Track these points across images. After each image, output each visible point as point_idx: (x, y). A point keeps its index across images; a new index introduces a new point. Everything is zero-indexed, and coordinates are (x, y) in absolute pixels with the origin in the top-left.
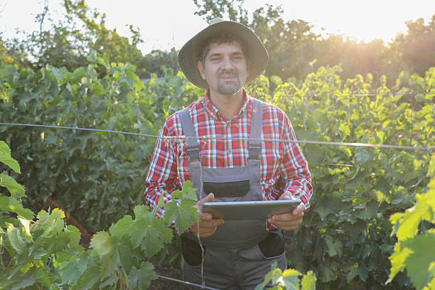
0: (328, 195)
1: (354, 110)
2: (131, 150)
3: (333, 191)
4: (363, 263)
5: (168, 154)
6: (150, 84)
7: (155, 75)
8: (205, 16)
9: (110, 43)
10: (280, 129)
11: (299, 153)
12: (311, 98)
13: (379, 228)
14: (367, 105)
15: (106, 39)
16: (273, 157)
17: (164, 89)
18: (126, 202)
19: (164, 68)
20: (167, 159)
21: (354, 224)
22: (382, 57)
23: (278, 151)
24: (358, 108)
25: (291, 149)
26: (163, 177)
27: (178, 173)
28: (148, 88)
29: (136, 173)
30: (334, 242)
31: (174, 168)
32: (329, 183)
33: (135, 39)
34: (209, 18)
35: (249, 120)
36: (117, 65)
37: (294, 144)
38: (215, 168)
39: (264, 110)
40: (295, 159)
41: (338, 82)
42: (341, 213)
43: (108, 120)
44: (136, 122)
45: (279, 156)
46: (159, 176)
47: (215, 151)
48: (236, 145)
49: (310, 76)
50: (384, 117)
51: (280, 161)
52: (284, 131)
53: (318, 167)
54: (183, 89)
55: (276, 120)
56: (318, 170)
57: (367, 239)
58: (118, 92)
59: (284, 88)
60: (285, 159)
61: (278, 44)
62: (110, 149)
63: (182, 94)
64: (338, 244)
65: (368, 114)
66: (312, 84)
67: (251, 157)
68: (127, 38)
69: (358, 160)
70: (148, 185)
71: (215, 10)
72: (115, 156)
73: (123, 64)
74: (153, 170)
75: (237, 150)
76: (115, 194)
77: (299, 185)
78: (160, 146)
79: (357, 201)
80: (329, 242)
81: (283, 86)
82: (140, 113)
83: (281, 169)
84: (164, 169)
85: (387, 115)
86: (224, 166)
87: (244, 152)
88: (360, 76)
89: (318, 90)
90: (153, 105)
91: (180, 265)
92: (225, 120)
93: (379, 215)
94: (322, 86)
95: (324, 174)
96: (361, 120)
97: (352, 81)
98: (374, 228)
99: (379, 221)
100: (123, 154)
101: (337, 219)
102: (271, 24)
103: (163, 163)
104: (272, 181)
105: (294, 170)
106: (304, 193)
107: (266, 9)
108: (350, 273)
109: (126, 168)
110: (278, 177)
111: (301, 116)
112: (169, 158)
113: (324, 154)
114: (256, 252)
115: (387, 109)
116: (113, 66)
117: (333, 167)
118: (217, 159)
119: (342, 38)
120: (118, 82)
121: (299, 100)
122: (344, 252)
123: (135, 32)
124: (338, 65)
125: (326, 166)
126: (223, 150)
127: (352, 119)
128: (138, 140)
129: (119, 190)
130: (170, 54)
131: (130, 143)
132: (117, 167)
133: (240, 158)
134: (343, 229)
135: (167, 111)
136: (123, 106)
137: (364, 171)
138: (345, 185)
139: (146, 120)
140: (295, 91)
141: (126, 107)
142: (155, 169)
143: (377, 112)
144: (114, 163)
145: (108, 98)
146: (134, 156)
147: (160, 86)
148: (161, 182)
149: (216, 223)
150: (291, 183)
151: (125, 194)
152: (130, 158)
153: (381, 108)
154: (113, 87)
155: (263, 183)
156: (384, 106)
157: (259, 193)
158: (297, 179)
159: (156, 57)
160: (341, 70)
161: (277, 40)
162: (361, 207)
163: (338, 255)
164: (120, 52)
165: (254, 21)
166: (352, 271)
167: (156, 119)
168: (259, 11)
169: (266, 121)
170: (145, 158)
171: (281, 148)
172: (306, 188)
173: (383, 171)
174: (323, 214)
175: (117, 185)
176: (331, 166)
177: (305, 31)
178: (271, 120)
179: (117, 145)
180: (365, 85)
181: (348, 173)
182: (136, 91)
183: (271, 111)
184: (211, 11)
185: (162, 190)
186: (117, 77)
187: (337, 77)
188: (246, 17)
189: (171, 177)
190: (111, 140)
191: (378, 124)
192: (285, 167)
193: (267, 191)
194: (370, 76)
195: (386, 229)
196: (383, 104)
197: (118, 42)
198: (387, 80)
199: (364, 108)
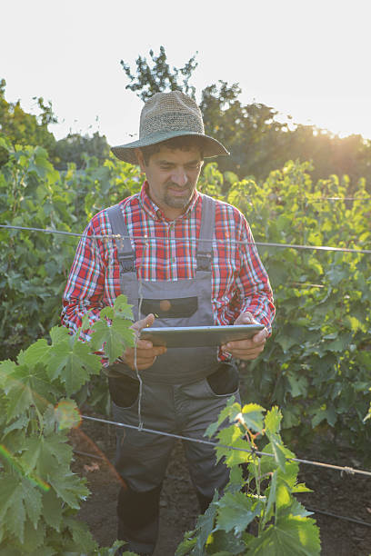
0: (292, 322)
1: (326, 219)
2: (40, 262)
3: (298, 317)
4: (332, 405)
5: (93, 263)
6: (67, 176)
7: (73, 165)
8: (139, 92)
9: (11, 121)
10: (237, 233)
11: (259, 265)
12: (273, 203)
13: (352, 362)
14: (341, 214)
15: (6, 115)
16: (228, 269)
17: (84, 185)
18: (34, 329)
19: (85, 156)
20: (92, 269)
21: (322, 358)
22: (361, 157)
23: (233, 262)
24: (330, 218)
25: (250, 260)
26: (87, 292)
27: (106, 287)
28: (63, 182)
29: (48, 291)
30: (298, 380)
31: (101, 281)
32: (294, 307)
33: (45, 118)
34: (145, 95)
35: (198, 221)
36: (24, 149)
37: (253, 254)
38: (155, 280)
39: (216, 210)
40: (254, 272)
41: (308, 182)
42: (308, 345)
43: (11, 222)
44: (49, 224)
45: (235, 267)
46: (81, 291)
47: (154, 260)
48: (181, 252)
49: (273, 173)
50: (362, 229)
51: (236, 274)
52: (242, 237)
53: (281, 287)
54: (112, 183)
55: (232, 222)
56: (281, 291)
57: (337, 376)
58: (25, 185)
59: (243, 186)
60: (242, 272)
61: (233, 134)
62: (14, 260)
63: (111, 190)
64: (303, 382)
65: (342, 225)
66: (275, 184)
67: (200, 268)
68: (34, 116)
69: (331, 279)
70: (66, 303)
71: (153, 84)
72: (20, 269)
73: (32, 147)
74: (74, 283)
75: (182, 259)
76: (19, 319)
77: (259, 304)
78: (82, 254)
79: (327, 329)
80: (292, 380)
81: (240, 183)
82: (54, 213)
83: (236, 284)
84: (87, 283)
85: (365, 226)
86: (165, 278)
87: (191, 262)
88: (335, 177)
89: (282, 192)
90: (70, 205)
91: (105, 410)
92: (168, 220)
93: (353, 347)
94: (288, 187)
95: (288, 295)
96: (334, 232)
97: (325, 182)
98: (346, 362)
99: (352, 354)
100: (31, 266)
101: (303, 351)
102: (225, 107)
103: (87, 275)
104: (226, 299)
105: (252, 286)
106: (264, 314)
107: (219, 87)
108: (315, 417)
109: (34, 285)
110: (233, 295)
111: (262, 223)
112: (94, 268)
113: (289, 270)
114: (204, 388)
115: (365, 219)
116: (17, 149)
117: (299, 288)
118: (157, 269)
119: (312, 131)
120: (26, 171)
121: (261, 202)
122: (309, 393)
123: (45, 109)
124: (309, 161)
125: (291, 287)
126: (165, 258)
127: (323, 229)
128: (51, 249)
129: (24, 314)
130: (92, 140)
131: (40, 253)
132: (22, 285)
133: (186, 268)
134: (308, 364)
135: (90, 211)
136: (31, 203)
137: (337, 293)
138: (313, 311)
139: (61, 222)
140: (256, 191)
141: (35, 205)
142: (76, 282)
143: (353, 223)
144: (19, 278)
145: (11, 192)
146: (46, 269)
147: (80, 180)
148: (84, 298)
149: (157, 351)
150: (249, 301)
151: (32, 318)
152: (39, 273)
153: (358, 217)
154: (18, 177)
155: (215, 300)
156: (363, 215)
157: (210, 313)
158: (257, 297)
159: (74, 143)
160: (312, 168)
161: (232, 129)
162: (332, 336)
163: (301, 396)
164: (24, 134)
165: (203, 102)
166: (318, 414)
167: (74, 224)
168: (210, 89)
169: (219, 223)
170: (60, 272)
171: (237, 258)
172: (267, 308)
173: (360, 294)
174: (285, 345)
175: (23, 307)
176: (297, 287)
177: (267, 119)
178: (226, 223)
179: (23, 255)
180: (340, 189)
181: (318, 295)
182: (49, 183)
183: (225, 211)
184: (148, 86)
185: (85, 310)
186: (22, 165)
187: (307, 176)
188: (193, 97)
189: (98, 293)
190: (15, 249)
191: (354, 237)
192: (242, 282)
193: (219, 311)
194: (346, 178)
195: (360, 363)
196: (361, 213)
197: (22, 120)
198: (367, 184)
199: (338, 218)
